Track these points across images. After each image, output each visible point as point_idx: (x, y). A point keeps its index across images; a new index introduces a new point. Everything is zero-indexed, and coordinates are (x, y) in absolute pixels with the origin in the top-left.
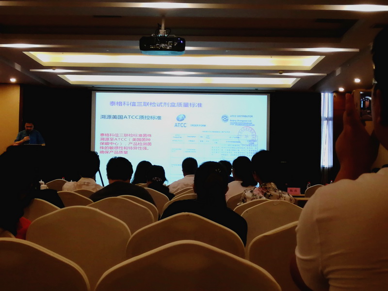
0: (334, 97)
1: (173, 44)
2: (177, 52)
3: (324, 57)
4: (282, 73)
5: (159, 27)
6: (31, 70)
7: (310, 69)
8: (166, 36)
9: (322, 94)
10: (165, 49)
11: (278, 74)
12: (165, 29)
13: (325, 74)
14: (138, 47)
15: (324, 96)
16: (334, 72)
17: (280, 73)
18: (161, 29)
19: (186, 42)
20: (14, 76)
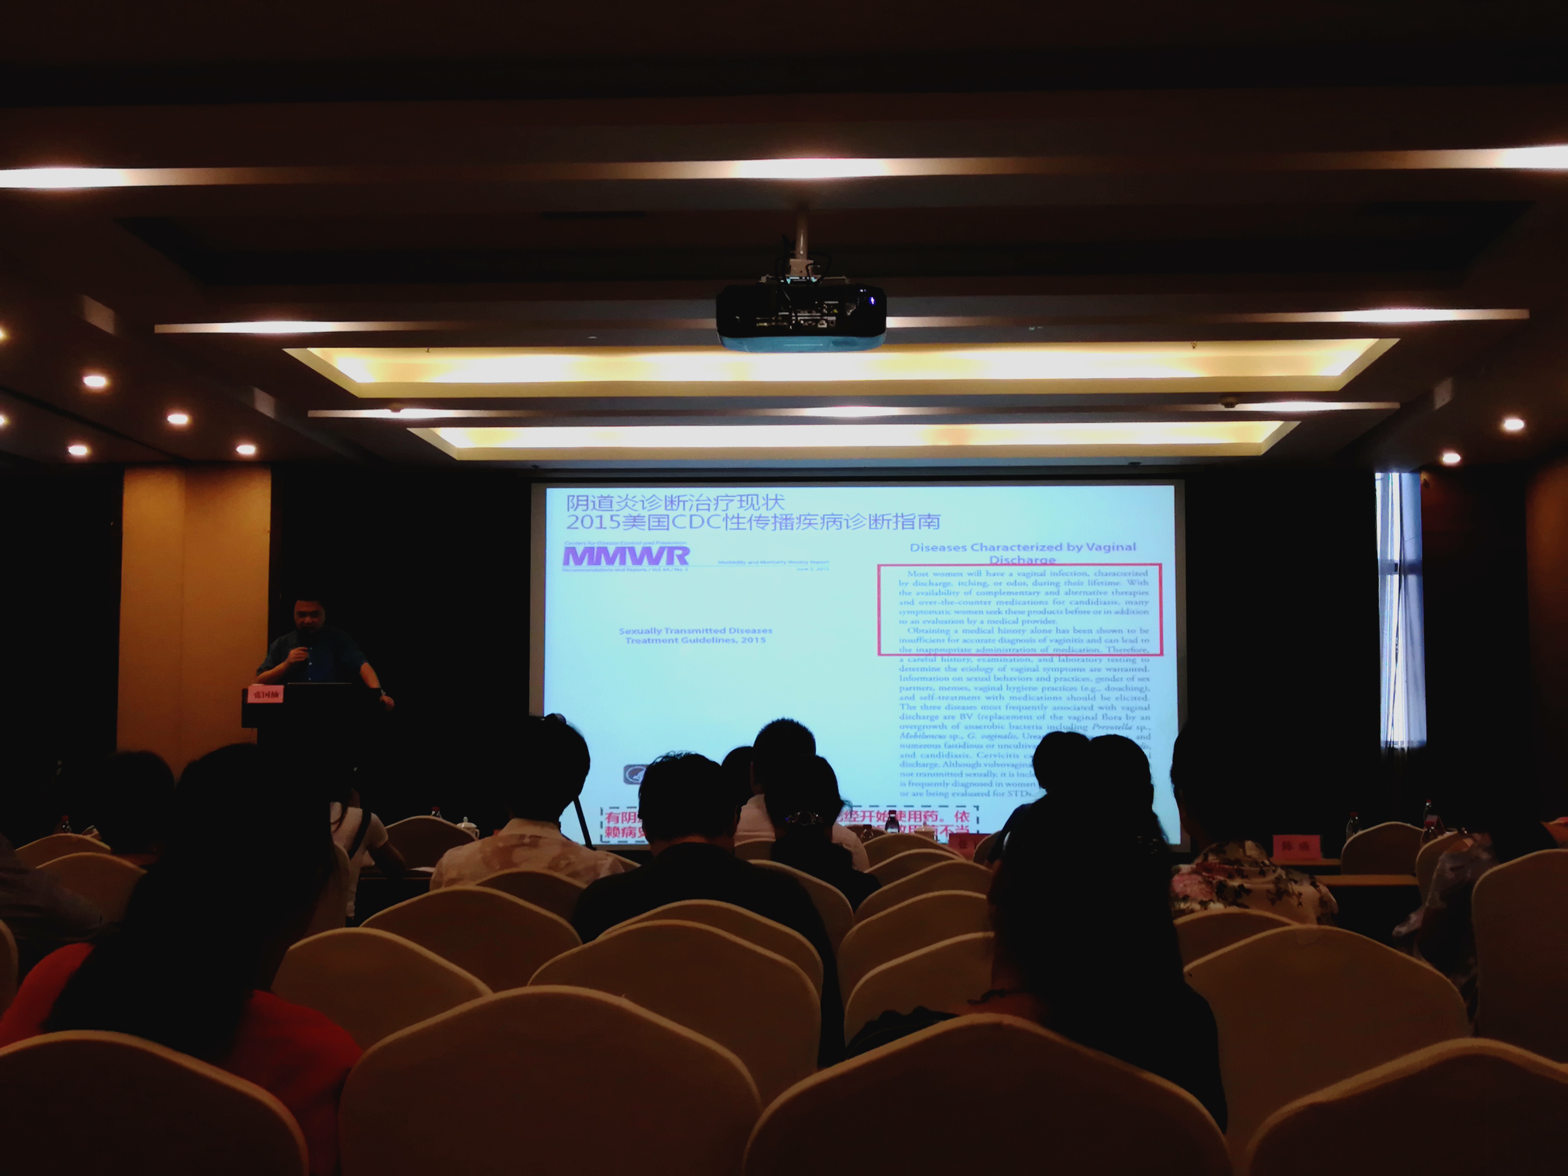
0: (1425, 486)
1: (842, 308)
2: (855, 339)
3: (1392, 342)
4: (1232, 405)
5: (790, 251)
6: (312, 414)
7: (1338, 387)
8: (814, 280)
9: (1378, 476)
10: (810, 331)
11: (1221, 408)
12: (810, 255)
13: (1396, 405)
14: (712, 323)
15: (1386, 482)
16: (1428, 396)
17: (1228, 405)
18: (794, 256)
19: (890, 302)
20: (250, 438)
